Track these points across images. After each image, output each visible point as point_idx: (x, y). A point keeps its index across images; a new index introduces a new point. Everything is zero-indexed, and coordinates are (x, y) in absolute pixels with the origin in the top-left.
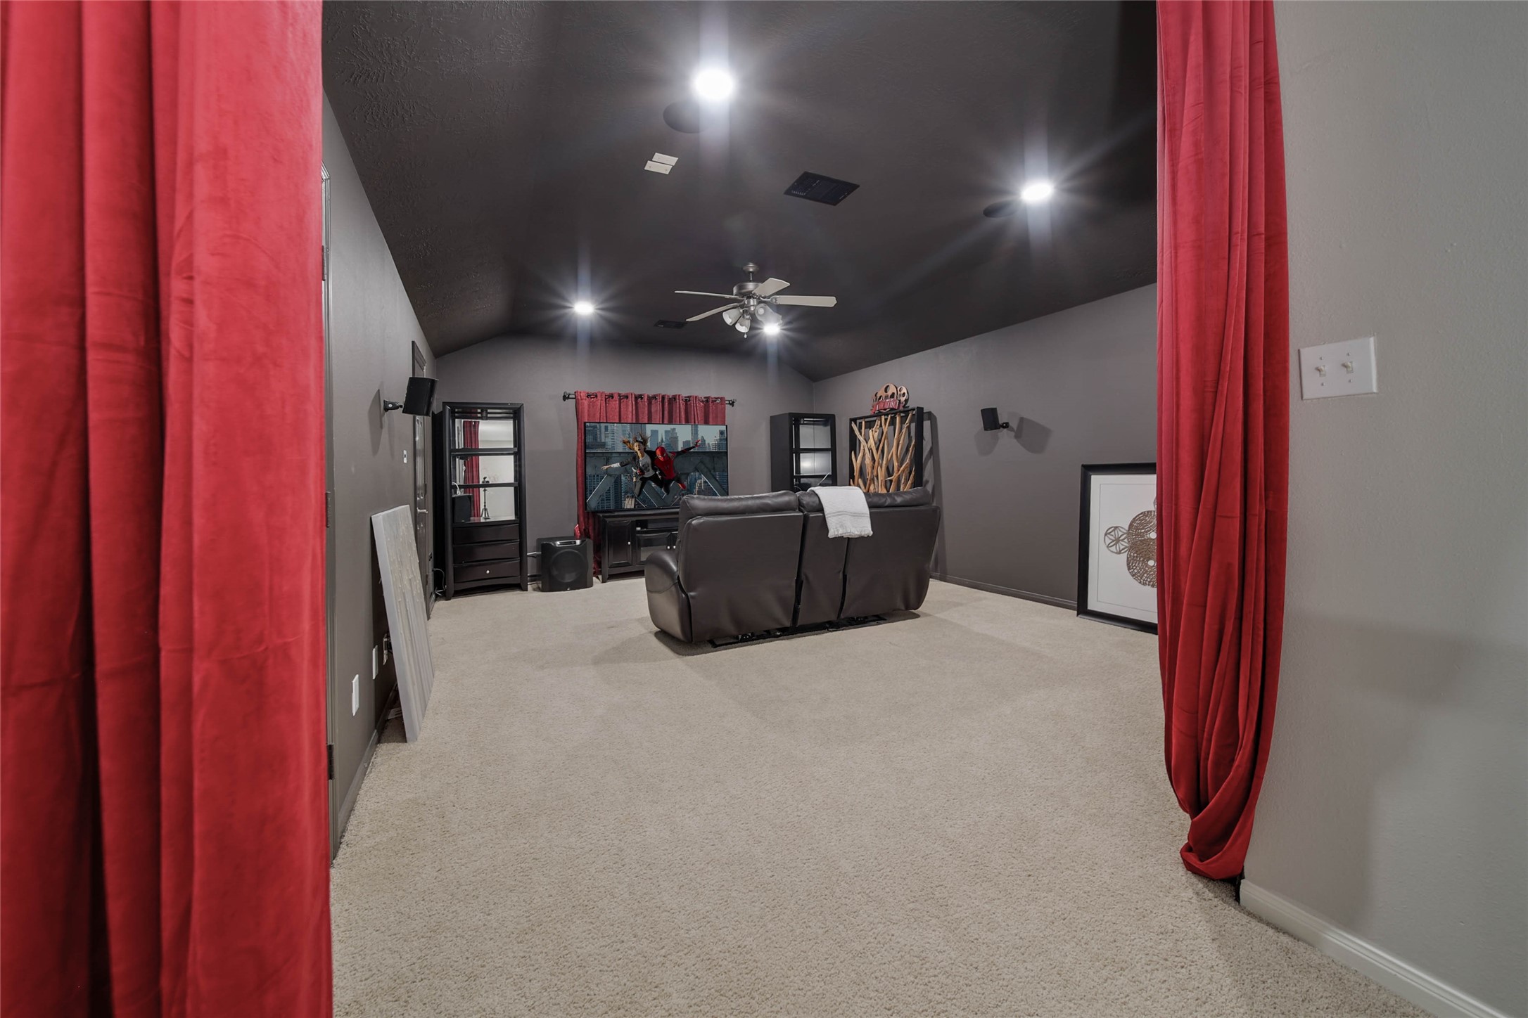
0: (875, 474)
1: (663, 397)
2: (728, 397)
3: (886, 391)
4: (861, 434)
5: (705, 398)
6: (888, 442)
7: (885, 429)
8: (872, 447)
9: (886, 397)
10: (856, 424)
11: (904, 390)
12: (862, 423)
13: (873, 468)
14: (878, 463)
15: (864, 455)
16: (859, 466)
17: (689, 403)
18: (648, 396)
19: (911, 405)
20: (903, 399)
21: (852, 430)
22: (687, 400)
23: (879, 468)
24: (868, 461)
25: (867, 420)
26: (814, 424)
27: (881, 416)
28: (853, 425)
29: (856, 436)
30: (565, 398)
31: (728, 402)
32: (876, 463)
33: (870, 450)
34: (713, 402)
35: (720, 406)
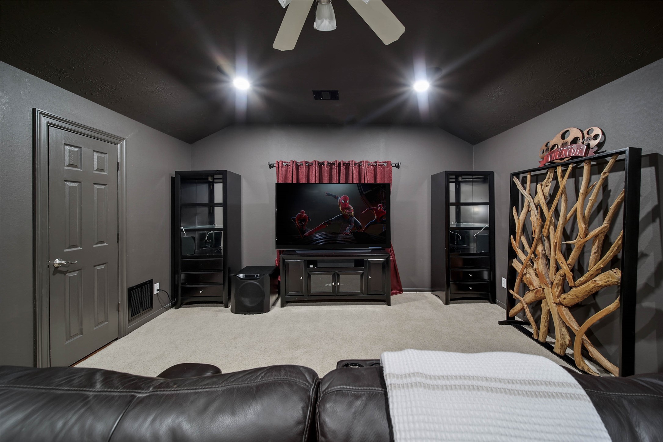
0: (545, 234)
1: (339, 164)
2: (394, 161)
3: (563, 137)
4: (525, 189)
5: (374, 162)
6: (566, 197)
7: (563, 183)
8: (541, 204)
9: (564, 145)
10: (518, 178)
11: (597, 131)
12: (526, 177)
13: (542, 226)
14: (551, 222)
15: (529, 211)
16: (521, 223)
17: (361, 167)
18: (328, 163)
19: (608, 149)
20: (593, 143)
21: (513, 185)
22: (359, 165)
23: (552, 227)
24: (534, 217)
25: (532, 173)
26: (473, 182)
27: (555, 167)
28: (515, 180)
29: (518, 190)
30: (271, 166)
31: (394, 165)
32: (547, 223)
33: (538, 206)
34: (381, 165)
35: (387, 169)
